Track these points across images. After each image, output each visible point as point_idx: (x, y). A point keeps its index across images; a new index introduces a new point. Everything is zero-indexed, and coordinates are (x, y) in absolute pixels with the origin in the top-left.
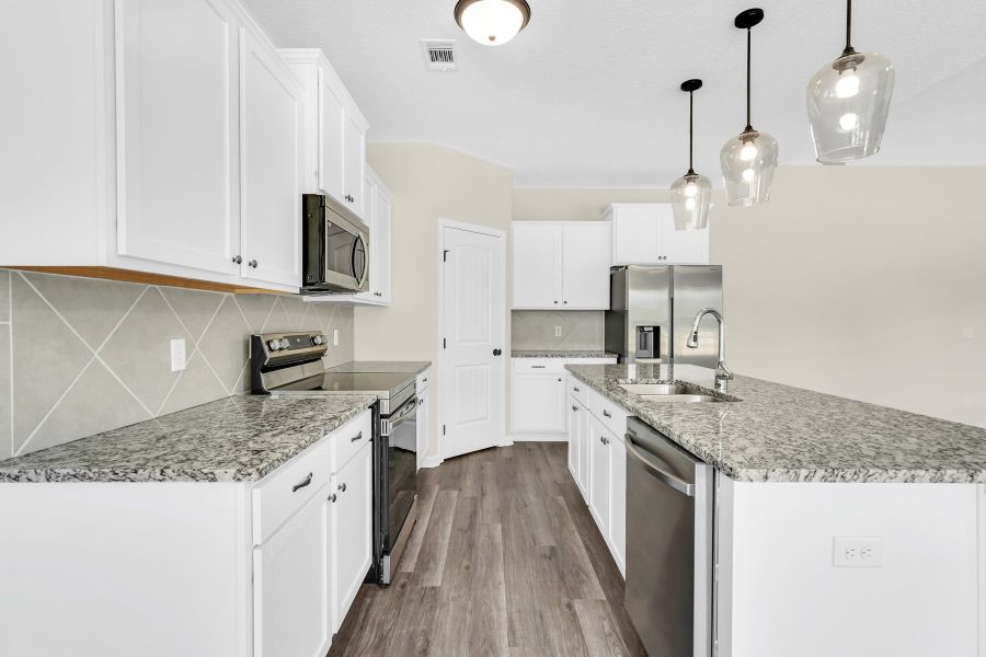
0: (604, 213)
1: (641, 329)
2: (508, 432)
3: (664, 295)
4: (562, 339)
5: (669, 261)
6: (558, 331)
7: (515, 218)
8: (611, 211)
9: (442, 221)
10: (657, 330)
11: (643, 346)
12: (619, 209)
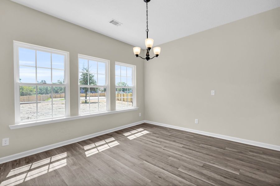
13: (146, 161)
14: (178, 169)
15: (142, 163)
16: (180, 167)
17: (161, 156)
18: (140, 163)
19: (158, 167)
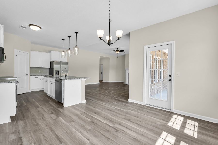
0: (50, 52)
1: (56, 71)
2: (29, 90)
3: (60, 66)
4: (40, 73)
5: (61, 61)
6: (40, 71)
7: (31, 50)
8: (51, 51)
9: (15, 50)
10: (59, 71)
11: (56, 73)
12: (52, 52)
13: (111, 127)
14: (90, 120)
15: (114, 125)
16: (89, 122)
17: (96, 130)
18: (115, 125)
19: (102, 122)
